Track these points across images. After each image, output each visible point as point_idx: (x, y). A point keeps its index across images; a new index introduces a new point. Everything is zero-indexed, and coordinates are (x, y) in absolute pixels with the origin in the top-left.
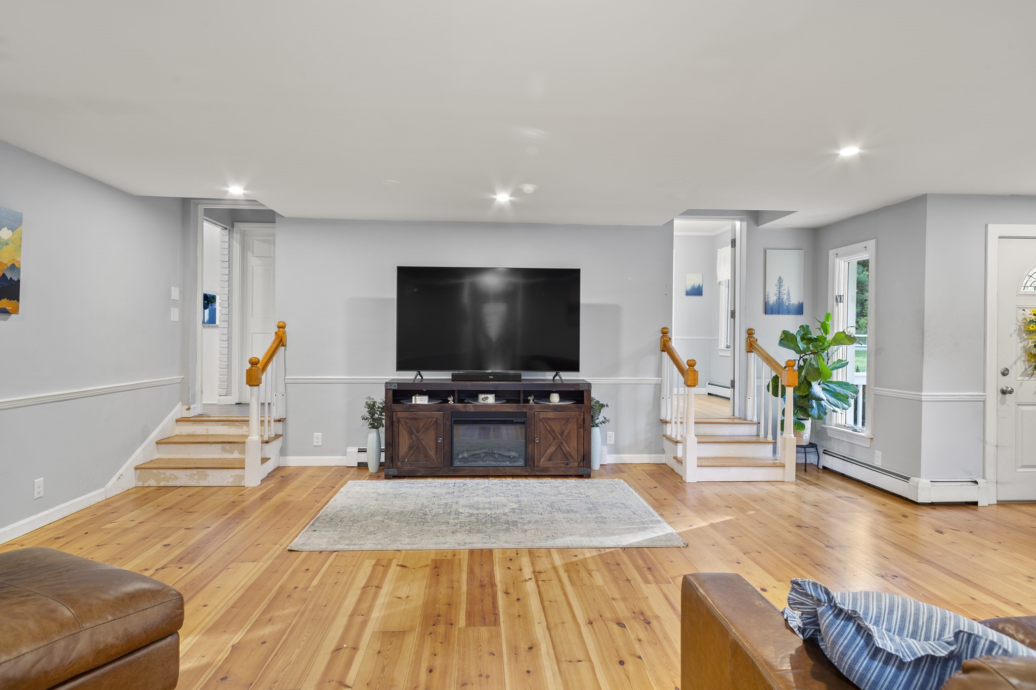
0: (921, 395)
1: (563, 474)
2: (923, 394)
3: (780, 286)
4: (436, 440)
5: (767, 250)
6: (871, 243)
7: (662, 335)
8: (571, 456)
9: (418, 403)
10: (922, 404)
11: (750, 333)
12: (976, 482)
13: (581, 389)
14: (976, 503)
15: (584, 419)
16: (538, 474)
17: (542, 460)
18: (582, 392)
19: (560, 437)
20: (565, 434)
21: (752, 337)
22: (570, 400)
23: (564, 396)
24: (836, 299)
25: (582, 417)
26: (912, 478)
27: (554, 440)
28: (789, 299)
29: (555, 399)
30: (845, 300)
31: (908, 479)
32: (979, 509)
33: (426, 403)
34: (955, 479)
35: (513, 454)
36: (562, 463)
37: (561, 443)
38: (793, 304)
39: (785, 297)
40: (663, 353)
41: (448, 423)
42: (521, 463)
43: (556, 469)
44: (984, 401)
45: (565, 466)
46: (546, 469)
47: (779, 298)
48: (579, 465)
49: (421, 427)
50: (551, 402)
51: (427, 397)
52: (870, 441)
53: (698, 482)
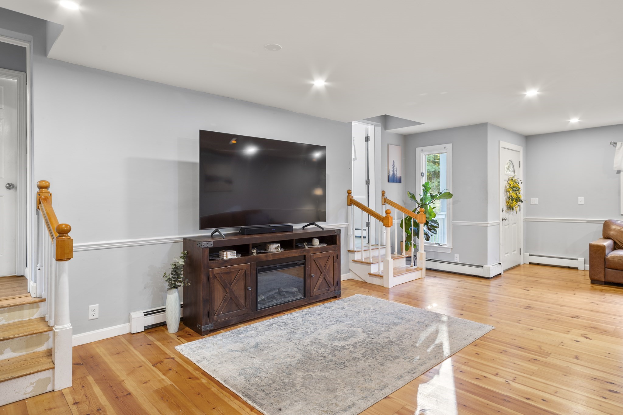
0: (488, 223)
1: (326, 298)
2: (488, 222)
3: (394, 166)
4: (246, 289)
5: (389, 145)
6: (449, 146)
7: (348, 194)
8: (330, 283)
9: (229, 257)
10: (487, 228)
11: (383, 193)
12: (500, 264)
13: (336, 234)
14: (500, 274)
15: (337, 255)
16: (313, 301)
17: (315, 290)
18: (336, 236)
19: (324, 271)
20: (327, 268)
21: (384, 196)
22: (325, 243)
23: (322, 240)
24: (422, 174)
26: (484, 266)
27: (321, 273)
28: (397, 174)
29: (316, 242)
30: (425, 176)
31: (483, 266)
32: (502, 276)
33: (235, 257)
34: (494, 263)
35: (295, 290)
36: (326, 290)
37: (325, 275)
38: (398, 177)
39: (395, 172)
40: (349, 206)
41: (254, 272)
42: (300, 296)
43: (323, 295)
44: (499, 225)
45: (327, 292)
46: (317, 297)
47: (393, 173)
48: (335, 289)
49: (233, 280)
50: (313, 245)
51: (236, 252)
52: (451, 249)
53: (393, 286)
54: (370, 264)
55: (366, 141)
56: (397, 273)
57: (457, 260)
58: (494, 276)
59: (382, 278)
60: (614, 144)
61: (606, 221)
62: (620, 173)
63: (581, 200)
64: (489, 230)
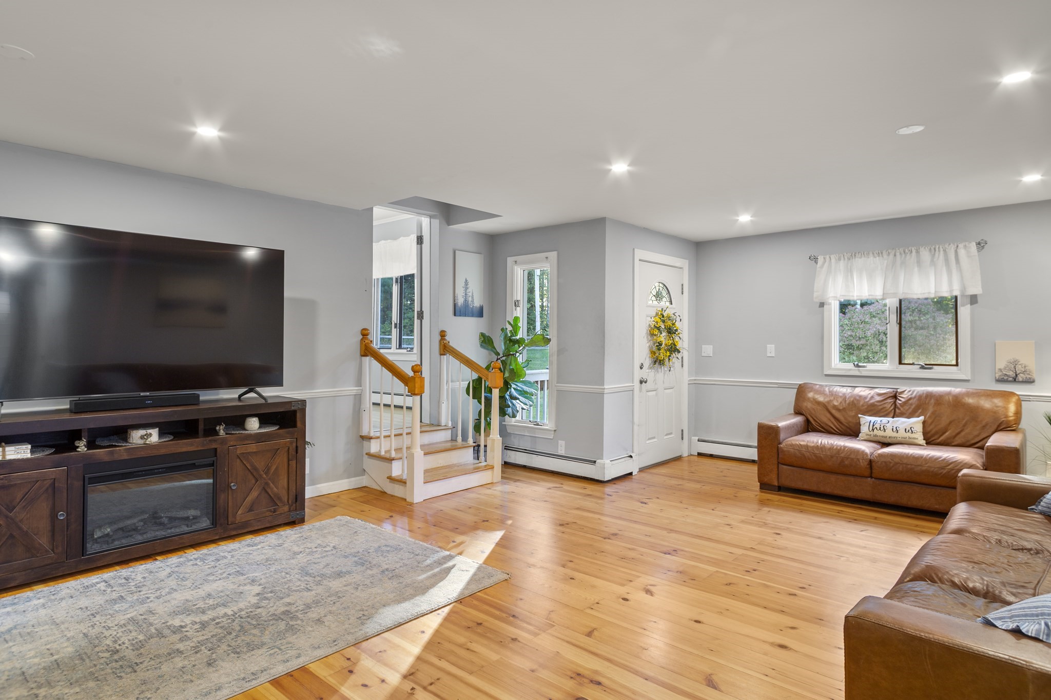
0: (604, 389)
1: (268, 525)
2: (606, 387)
3: (466, 289)
4: (53, 516)
5: (457, 251)
6: (553, 255)
7: (362, 337)
8: (280, 499)
9: (8, 457)
10: (604, 396)
11: (443, 334)
12: (631, 457)
13: (293, 408)
14: (631, 474)
15: (297, 447)
16: (234, 533)
17: (240, 512)
18: (295, 412)
19: (264, 476)
20: (272, 471)
21: (445, 339)
22: (274, 424)
23: (265, 420)
24: (515, 303)
25: (294, 445)
26: (598, 461)
27: (257, 481)
28: (473, 301)
29: (253, 424)
30: (521, 306)
31: (595, 462)
32: (634, 477)
33: (29, 456)
34: (619, 456)
35: (192, 513)
36: (268, 511)
37: (267, 484)
38: (476, 307)
39: (470, 299)
40: (364, 358)
41: (78, 484)
42: (205, 523)
43: (260, 521)
44: (632, 390)
45: (271, 514)
46: (245, 524)
47: (466, 300)
48: (290, 509)
49: (18, 500)
50: (245, 430)
51: (29, 446)
52: (553, 432)
53: (424, 500)
54: (391, 460)
55: (418, 243)
56: (432, 475)
57: (561, 451)
58: (613, 477)
59: (404, 484)
60: (815, 260)
61: (800, 385)
62: (823, 307)
63: (771, 350)
64: (607, 399)
